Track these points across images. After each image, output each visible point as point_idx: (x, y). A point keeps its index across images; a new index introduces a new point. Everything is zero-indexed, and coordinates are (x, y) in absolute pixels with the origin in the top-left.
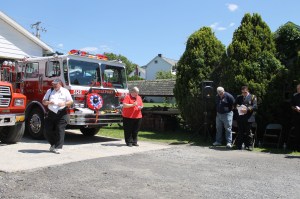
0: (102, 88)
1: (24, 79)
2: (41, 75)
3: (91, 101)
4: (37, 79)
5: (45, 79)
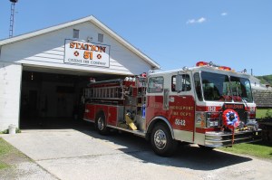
0: (233, 102)
1: (147, 94)
2: (166, 91)
3: (228, 118)
4: (162, 94)
5: (171, 93)
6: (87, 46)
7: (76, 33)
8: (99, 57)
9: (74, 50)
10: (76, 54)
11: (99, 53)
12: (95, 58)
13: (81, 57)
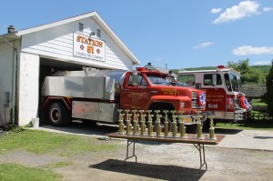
5: (204, 86)
6: (90, 40)
7: (81, 27)
8: (98, 51)
9: (80, 43)
10: (82, 47)
12: (95, 53)
13: (85, 51)
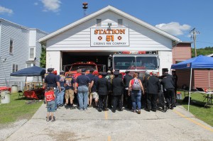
6: (109, 30)
8: (120, 38)
9: (98, 35)
10: (100, 38)
11: (119, 35)
12: (116, 40)
13: (104, 40)
